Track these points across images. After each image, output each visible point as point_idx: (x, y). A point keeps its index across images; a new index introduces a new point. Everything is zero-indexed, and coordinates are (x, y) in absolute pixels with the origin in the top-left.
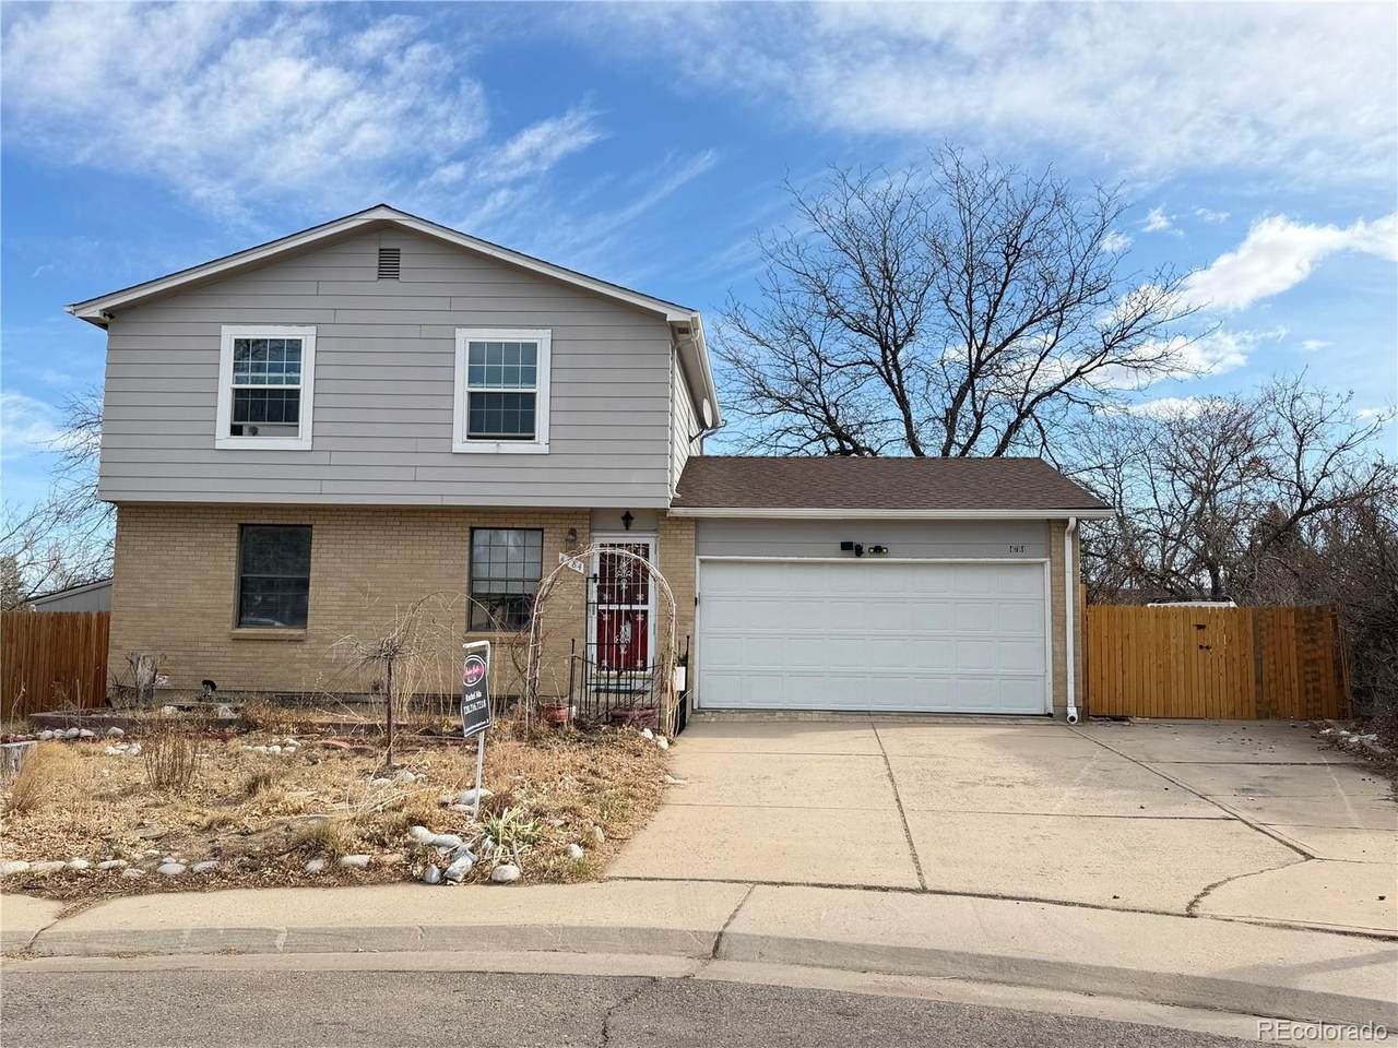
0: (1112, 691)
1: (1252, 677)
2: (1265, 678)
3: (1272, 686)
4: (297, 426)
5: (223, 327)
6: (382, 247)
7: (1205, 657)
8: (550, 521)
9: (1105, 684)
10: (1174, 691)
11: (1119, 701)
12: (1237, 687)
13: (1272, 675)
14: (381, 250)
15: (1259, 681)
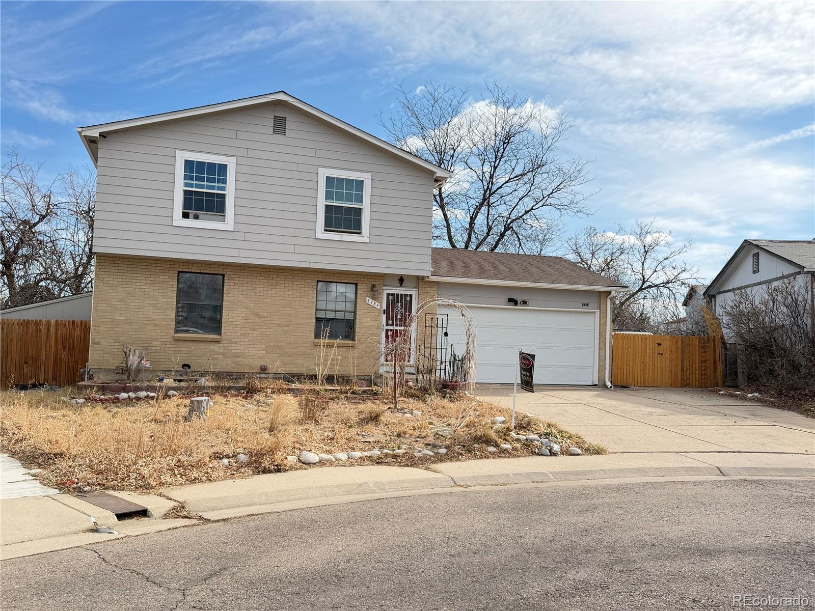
0: (622, 373)
1: (680, 368)
2: (685, 369)
3: (688, 372)
4: (225, 216)
5: (177, 151)
6: (275, 115)
7: (661, 358)
8: (362, 279)
9: (619, 370)
10: (647, 374)
11: (625, 378)
12: (673, 373)
13: (688, 368)
14: (275, 116)
15: (682, 370)
